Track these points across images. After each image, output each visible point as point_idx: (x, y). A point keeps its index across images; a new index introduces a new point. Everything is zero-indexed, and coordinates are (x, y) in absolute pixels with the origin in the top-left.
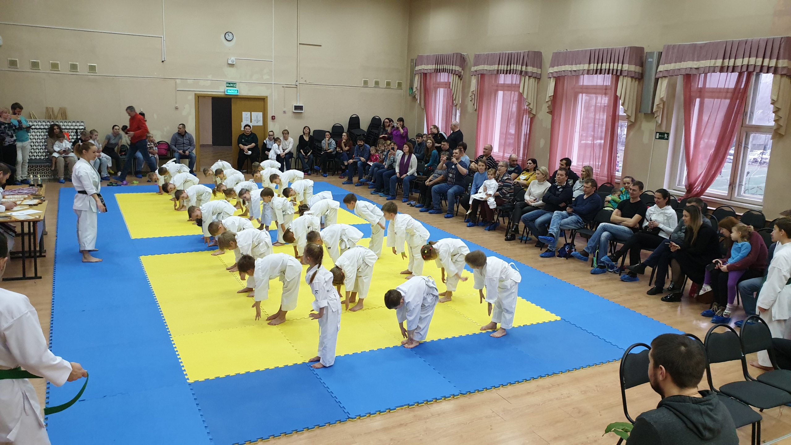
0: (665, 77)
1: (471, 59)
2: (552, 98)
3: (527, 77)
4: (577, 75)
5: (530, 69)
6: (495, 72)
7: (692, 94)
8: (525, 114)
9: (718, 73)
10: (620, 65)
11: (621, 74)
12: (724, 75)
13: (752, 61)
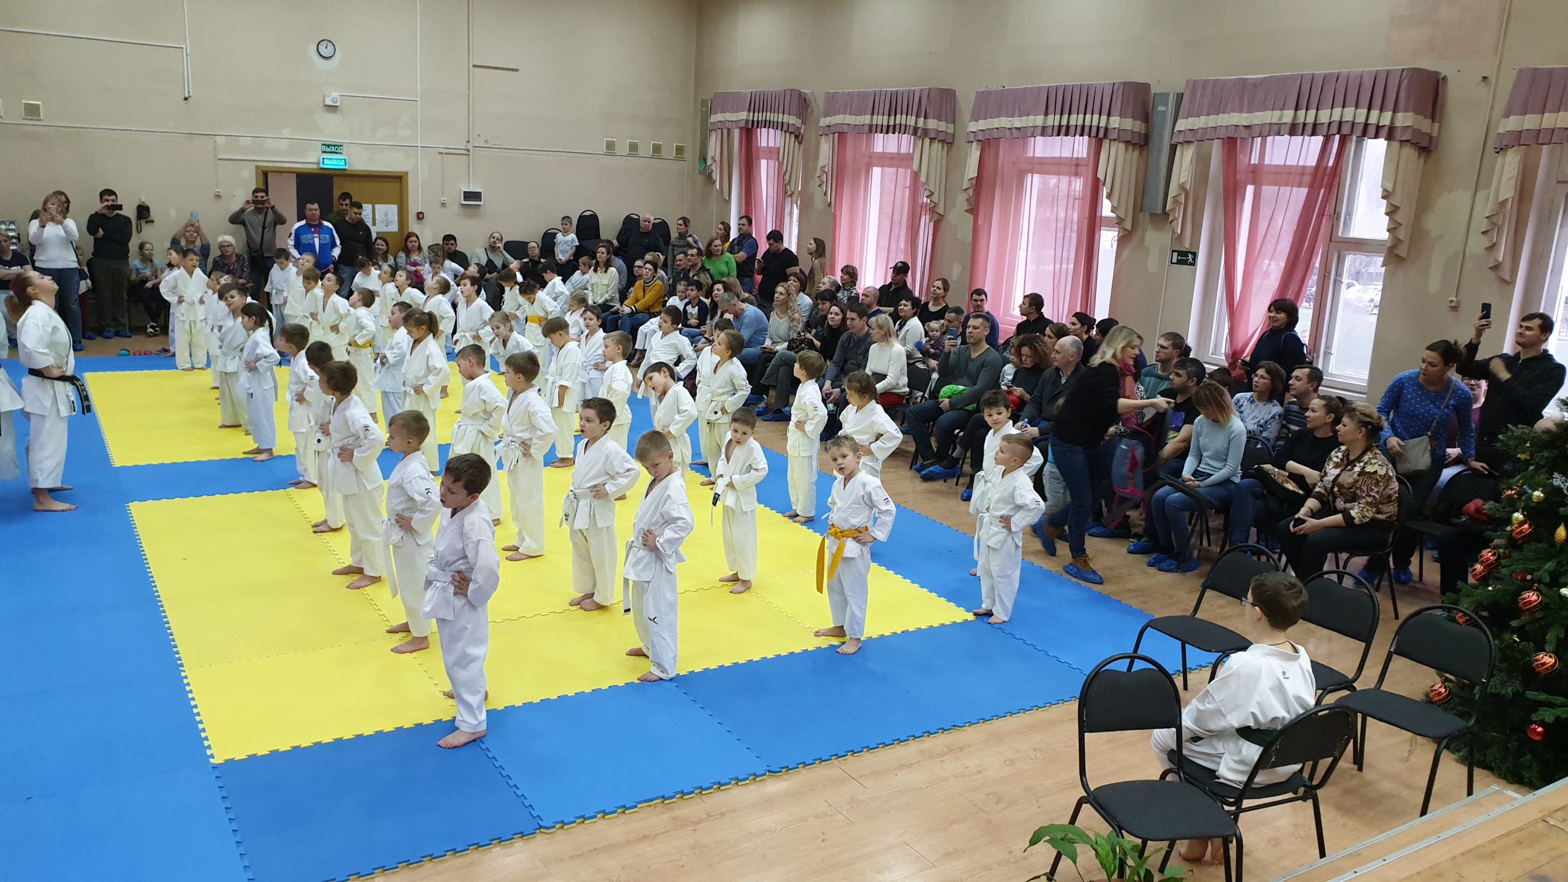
0: (1189, 142)
1: (819, 103)
2: (974, 182)
3: (927, 141)
4: (1023, 135)
5: (932, 124)
6: (866, 129)
7: (1240, 176)
8: (923, 213)
9: (1287, 137)
10: (1104, 118)
11: (1106, 136)
12: (1297, 139)
13: (1349, 113)
